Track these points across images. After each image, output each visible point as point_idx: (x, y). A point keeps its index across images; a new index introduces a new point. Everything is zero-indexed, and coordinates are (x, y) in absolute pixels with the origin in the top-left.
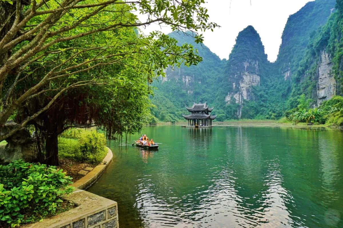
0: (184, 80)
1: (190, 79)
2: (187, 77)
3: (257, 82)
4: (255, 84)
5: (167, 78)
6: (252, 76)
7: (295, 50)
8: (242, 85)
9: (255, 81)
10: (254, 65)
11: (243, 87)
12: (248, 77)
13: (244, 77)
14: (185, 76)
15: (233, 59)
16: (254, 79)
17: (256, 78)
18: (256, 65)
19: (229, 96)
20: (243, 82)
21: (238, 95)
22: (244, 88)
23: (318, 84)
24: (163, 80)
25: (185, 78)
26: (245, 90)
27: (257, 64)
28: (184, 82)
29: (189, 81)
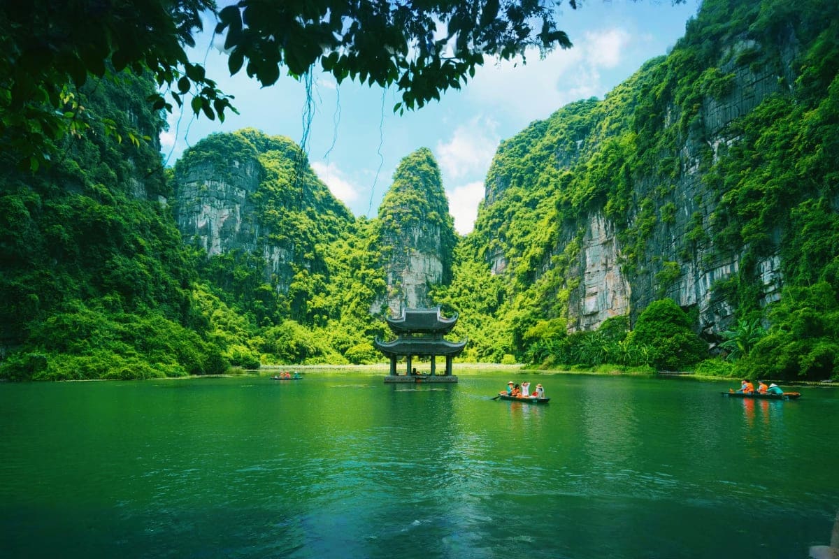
0: (268, 257)
1: (283, 256)
2: (275, 249)
3: (437, 274)
4: (433, 278)
5: (222, 247)
6: (427, 261)
7: (514, 213)
8: (408, 279)
9: (434, 273)
10: (433, 236)
11: (408, 284)
12: (421, 262)
13: (413, 261)
14: (272, 247)
15: (389, 217)
16: (432, 269)
17: (435, 267)
18: (435, 237)
19: (377, 304)
20: (409, 271)
21: (399, 303)
22: (410, 287)
23: (584, 285)
24: (209, 251)
25: (272, 252)
26: (414, 291)
27: (439, 235)
28: (268, 261)
29: (281, 259)
